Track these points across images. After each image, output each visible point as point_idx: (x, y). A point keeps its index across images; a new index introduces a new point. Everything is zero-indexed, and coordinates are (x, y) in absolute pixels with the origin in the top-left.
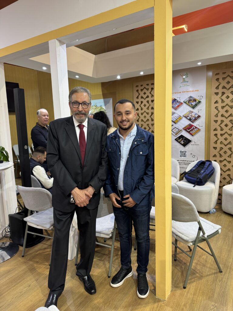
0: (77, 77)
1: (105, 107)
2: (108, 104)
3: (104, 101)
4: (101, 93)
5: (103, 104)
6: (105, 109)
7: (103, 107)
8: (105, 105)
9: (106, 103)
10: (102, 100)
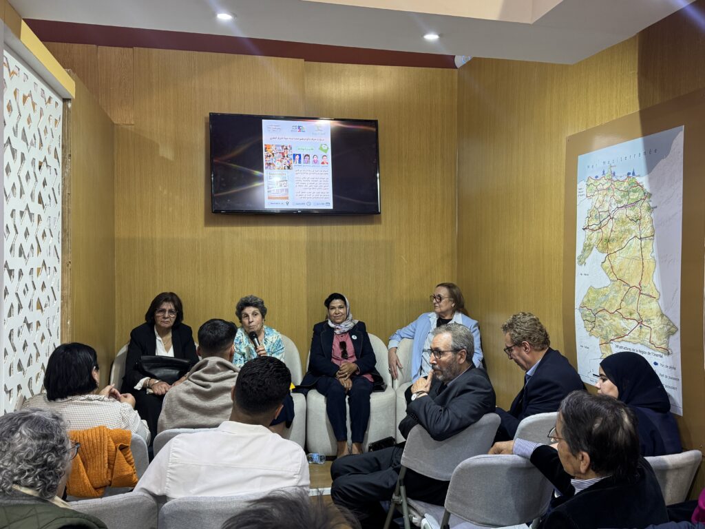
0: (432, 37)
1: (650, 179)
2: (663, 162)
3: (646, 145)
4: (638, 110)
5: (640, 163)
6: (647, 188)
7: (639, 180)
8: (651, 165)
9: (653, 157)
10: (638, 144)
